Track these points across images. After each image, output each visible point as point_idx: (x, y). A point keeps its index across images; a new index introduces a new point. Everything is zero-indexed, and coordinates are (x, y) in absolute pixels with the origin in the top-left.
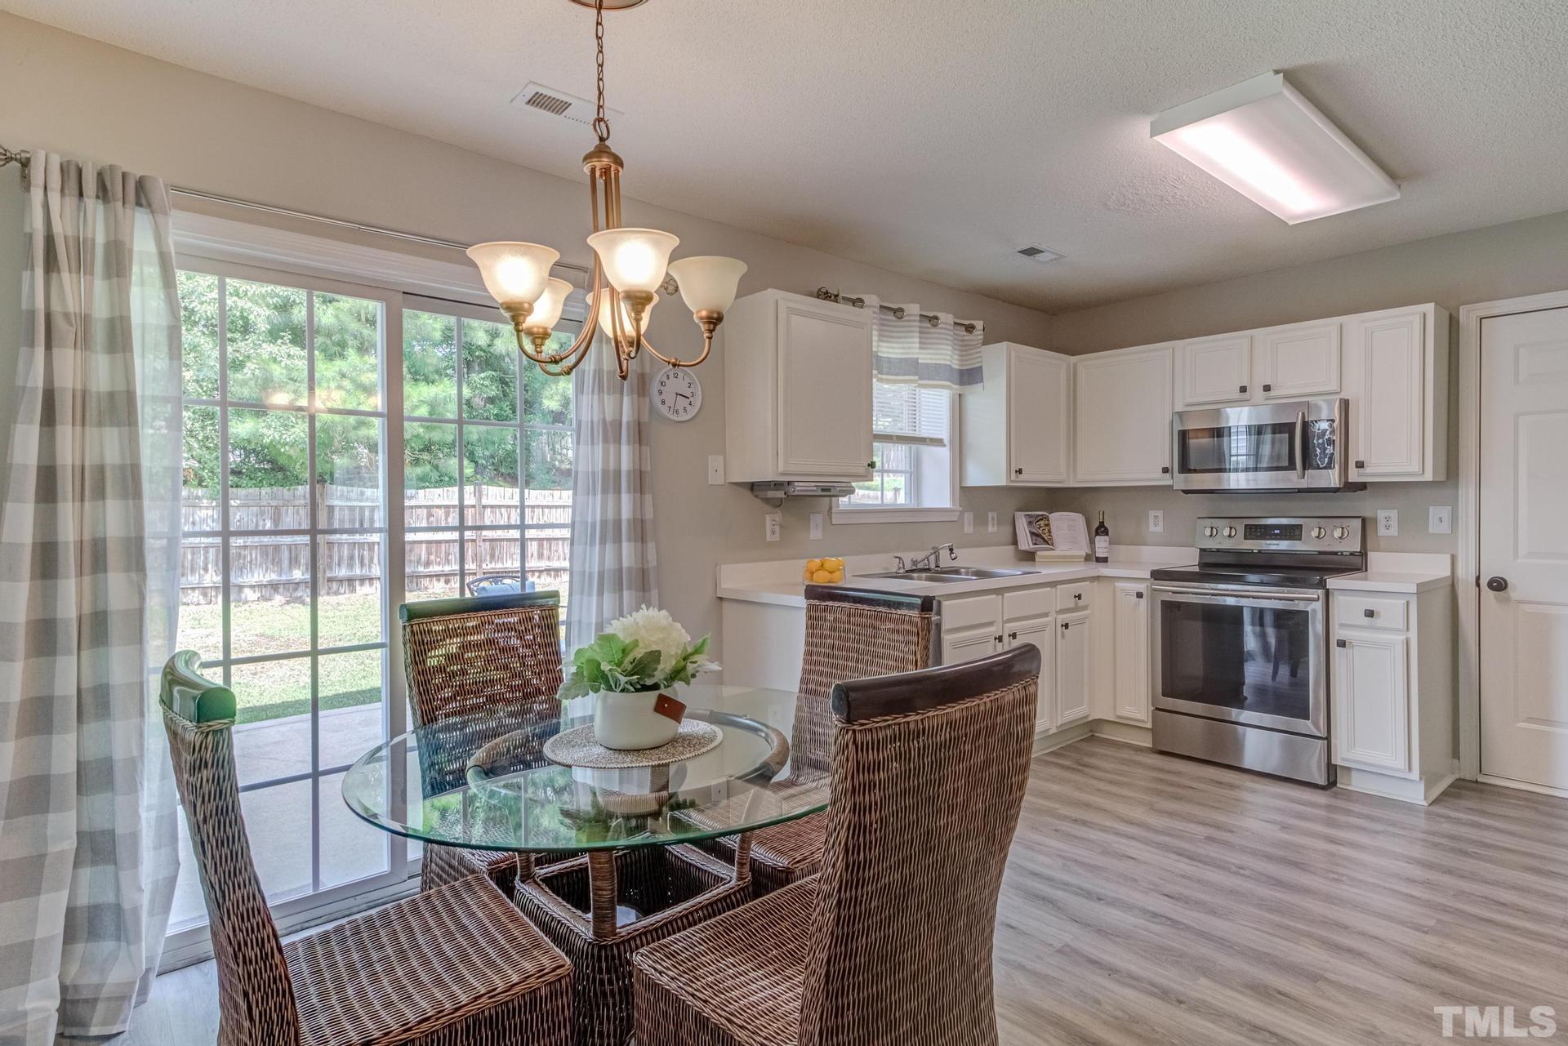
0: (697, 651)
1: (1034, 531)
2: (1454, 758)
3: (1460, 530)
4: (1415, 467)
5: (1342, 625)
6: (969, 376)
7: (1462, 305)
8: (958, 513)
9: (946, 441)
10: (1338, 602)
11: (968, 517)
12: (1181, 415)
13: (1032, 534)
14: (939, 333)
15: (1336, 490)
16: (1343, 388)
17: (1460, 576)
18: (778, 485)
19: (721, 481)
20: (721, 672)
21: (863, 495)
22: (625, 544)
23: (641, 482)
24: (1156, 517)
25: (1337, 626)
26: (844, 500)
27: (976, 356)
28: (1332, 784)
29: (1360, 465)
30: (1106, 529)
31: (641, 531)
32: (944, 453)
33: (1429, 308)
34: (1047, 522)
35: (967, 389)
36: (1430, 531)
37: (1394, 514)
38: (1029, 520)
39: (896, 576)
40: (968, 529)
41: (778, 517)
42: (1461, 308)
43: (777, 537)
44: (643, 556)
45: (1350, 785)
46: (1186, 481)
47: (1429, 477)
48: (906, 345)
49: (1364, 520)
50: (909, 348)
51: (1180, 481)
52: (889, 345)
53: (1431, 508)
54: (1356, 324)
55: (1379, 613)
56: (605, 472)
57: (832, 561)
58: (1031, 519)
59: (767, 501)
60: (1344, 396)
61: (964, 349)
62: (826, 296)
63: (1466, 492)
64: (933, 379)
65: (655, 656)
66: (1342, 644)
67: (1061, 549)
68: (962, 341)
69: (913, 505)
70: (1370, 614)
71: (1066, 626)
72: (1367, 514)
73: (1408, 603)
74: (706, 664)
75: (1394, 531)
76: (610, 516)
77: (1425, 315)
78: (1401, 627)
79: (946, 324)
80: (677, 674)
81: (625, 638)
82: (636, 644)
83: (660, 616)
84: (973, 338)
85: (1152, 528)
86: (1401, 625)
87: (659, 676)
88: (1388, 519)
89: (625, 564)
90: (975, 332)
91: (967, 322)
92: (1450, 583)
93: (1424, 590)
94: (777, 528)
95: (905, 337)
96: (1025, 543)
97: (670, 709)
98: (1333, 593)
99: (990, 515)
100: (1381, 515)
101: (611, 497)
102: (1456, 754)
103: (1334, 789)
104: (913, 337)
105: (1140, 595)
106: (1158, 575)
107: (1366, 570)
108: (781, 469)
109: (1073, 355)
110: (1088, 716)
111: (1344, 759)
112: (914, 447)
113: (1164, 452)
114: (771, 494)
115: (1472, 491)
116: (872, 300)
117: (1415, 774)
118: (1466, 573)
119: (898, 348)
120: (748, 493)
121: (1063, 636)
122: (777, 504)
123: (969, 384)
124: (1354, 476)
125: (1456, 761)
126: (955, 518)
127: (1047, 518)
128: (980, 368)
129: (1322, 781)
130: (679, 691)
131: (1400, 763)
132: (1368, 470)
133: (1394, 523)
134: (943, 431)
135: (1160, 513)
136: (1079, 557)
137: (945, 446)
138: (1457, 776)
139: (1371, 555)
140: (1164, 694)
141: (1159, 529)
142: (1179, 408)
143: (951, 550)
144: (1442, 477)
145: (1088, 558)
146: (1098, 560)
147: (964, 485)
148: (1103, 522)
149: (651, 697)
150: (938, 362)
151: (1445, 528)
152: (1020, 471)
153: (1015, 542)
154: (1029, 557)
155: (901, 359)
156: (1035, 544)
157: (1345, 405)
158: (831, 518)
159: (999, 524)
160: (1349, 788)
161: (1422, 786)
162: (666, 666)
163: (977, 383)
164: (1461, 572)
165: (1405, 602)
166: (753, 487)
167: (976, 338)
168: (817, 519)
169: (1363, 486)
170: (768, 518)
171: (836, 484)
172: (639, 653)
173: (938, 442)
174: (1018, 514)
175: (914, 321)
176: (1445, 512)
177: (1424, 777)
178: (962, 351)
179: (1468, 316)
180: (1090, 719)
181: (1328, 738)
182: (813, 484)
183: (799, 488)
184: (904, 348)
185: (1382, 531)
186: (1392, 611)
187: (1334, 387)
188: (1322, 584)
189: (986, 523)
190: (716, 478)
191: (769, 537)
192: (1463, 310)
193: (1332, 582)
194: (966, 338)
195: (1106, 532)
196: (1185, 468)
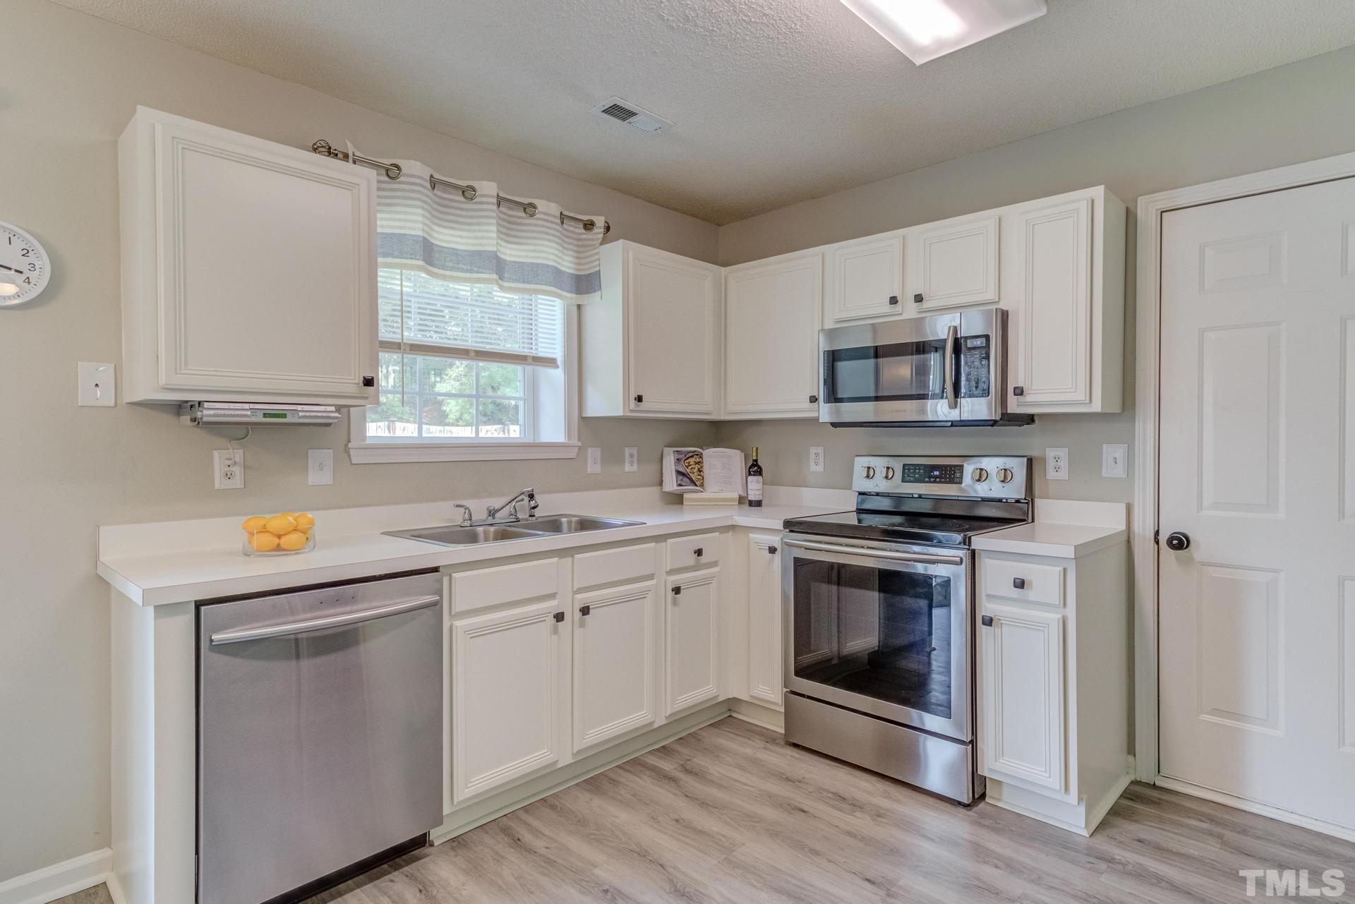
1: (681, 470)
2: (1129, 753)
3: (1136, 476)
4: (1081, 395)
5: (988, 596)
6: (585, 284)
7: (1140, 196)
8: (577, 449)
9: (560, 361)
10: (986, 566)
11: (594, 454)
12: (831, 334)
13: (679, 473)
14: (536, 225)
15: (994, 423)
16: (1002, 295)
17: (1136, 531)
24: (817, 455)
25: (984, 598)
27: (592, 259)
28: (979, 797)
29: (1019, 392)
30: (760, 467)
32: (558, 375)
33: (1098, 192)
34: (698, 460)
35: (584, 299)
36: (1104, 474)
37: (1063, 453)
38: (677, 456)
40: (593, 467)
41: (238, 454)
42: (1139, 199)
43: (237, 482)
45: (999, 800)
46: (838, 412)
47: (1096, 407)
48: (479, 234)
49: (1030, 462)
50: (482, 238)
51: (825, 412)
52: (452, 232)
53: (1104, 446)
54: (1016, 215)
55: (1031, 582)
58: (680, 456)
60: (1003, 305)
61: (581, 251)
62: (330, 152)
63: (1144, 427)
64: (528, 283)
66: (989, 622)
67: (713, 490)
68: (580, 240)
69: (530, 439)
70: (1020, 584)
71: (677, 590)
72: (1034, 453)
73: (1065, 570)
75: (1063, 474)
77: (1093, 201)
78: (1057, 602)
79: (545, 214)
84: (591, 237)
85: (813, 468)
86: (1056, 599)
88: (1057, 459)
90: (596, 230)
91: (585, 218)
92: (1125, 538)
93: (1086, 555)
94: (237, 470)
95: (478, 224)
96: (671, 484)
98: (980, 554)
99: (627, 451)
100: (1051, 453)
102: (1131, 750)
103: (982, 805)
104: (488, 224)
105: (772, 550)
106: (791, 525)
107: (1033, 521)
108: (162, 381)
109: (725, 266)
110: (716, 697)
111: (990, 770)
112: (529, 368)
113: (812, 378)
115: (1150, 427)
116: (415, 169)
117: (1073, 797)
118: (1143, 528)
119: (469, 238)
121: (675, 603)
122: (236, 435)
123: (588, 292)
124: (1014, 406)
125: (1131, 758)
126: (573, 455)
127: (700, 456)
128: (598, 274)
129: (965, 799)
131: (1055, 782)
132: (1028, 398)
133: (1064, 463)
134: (555, 349)
135: (820, 450)
136: (732, 500)
137: (558, 367)
138: (1132, 778)
139: (1038, 502)
140: (798, 673)
141: (820, 468)
142: (829, 325)
143: (531, 496)
144: (1115, 408)
145: (741, 500)
146: (751, 504)
147: (584, 415)
148: (756, 461)
150: (536, 261)
151: (1119, 471)
152: (639, 399)
153: (661, 483)
154: (677, 500)
155: (473, 251)
156: (680, 485)
157: (1004, 317)
158: (349, 456)
159: (639, 461)
160: (1000, 804)
161: (1082, 809)
163: (595, 292)
164: (1137, 527)
165: (1061, 568)
167: (595, 237)
168: (324, 455)
169: (1030, 419)
170: (216, 454)
171: (299, 408)
173: (551, 362)
174: (666, 450)
175: (488, 203)
176: (1119, 451)
177: (1085, 797)
178: (577, 252)
179: (1147, 210)
180: (721, 699)
181: (973, 743)
182: (246, 406)
184: (477, 238)
185: (1051, 474)
186: (1045, 580)
187: (991, 295)
188: (967, 541)
189: (621, 461)
190: (96, 395)
191: (221, 483)
192: (1141, 201)
193: (980, 541)
194: (584, 236)
195: (759, 472)
196: (833, 396)
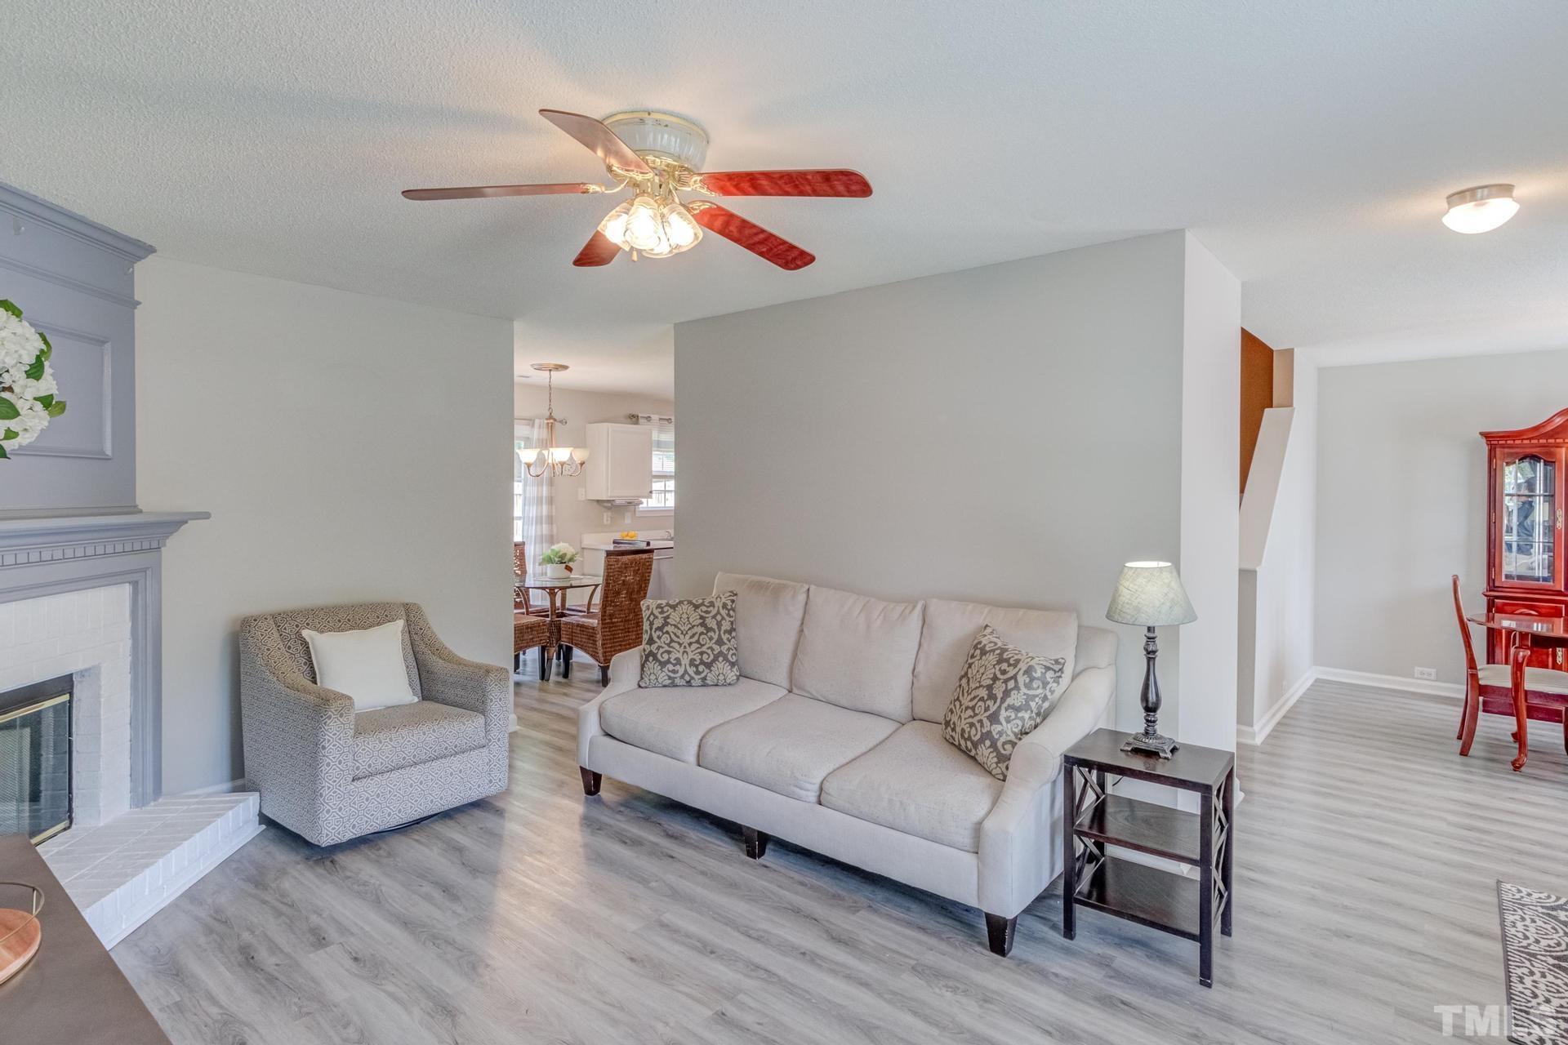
0: (576, 554)
18: (608, 501)
19: (583, 499)
20: (582, 561)
21: (652, 503)
22: (544, 525)
23: (551, 501)
26: (641, 506)
31: (551, 520)
39: (667, 540)
41: (610, 514)
43: (609, 522)
44: (551, 530)
52: (664, 435)
56: (538, 497)
57: (632, 533)
59: (605, 507)
62: (633, 417)
65: (565, 554)
74: (578, 558)
76: (539, 514)
80: (571, 560)
81: (557, 550)
82: (560, 551)
83: (566, 545)
87: (566, 560)
89: (544, 533)
94: (609, 519)
97: (569, 569)
101: (539, 507)
108: (609, 495)
114: (606, 504)
116: (655, 417)
119: (668, 436)
120: (595, 503)
122: (609, 509)
130: (571, 564)
149: (564, 565)
158: (632, 516)
162: (568, 557)
166: (598, 501)
168: (628, 515)
170: (605, 515)
171: (634, 501)
172: (561, 553)
182: (625, 501)
183: (618, 502)
190: (581, 497)
191: (605, 523)
